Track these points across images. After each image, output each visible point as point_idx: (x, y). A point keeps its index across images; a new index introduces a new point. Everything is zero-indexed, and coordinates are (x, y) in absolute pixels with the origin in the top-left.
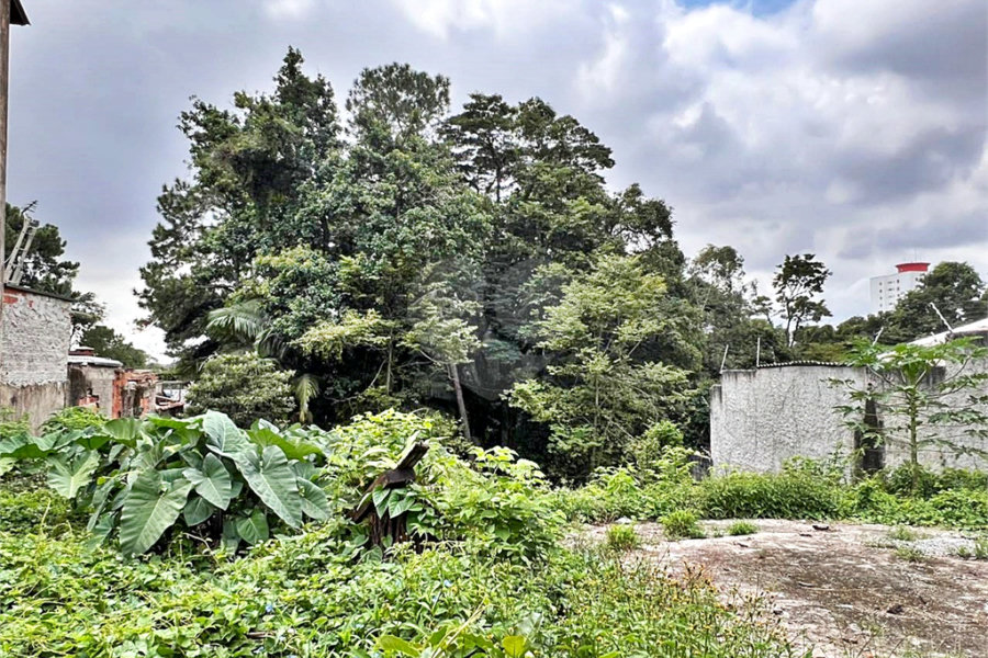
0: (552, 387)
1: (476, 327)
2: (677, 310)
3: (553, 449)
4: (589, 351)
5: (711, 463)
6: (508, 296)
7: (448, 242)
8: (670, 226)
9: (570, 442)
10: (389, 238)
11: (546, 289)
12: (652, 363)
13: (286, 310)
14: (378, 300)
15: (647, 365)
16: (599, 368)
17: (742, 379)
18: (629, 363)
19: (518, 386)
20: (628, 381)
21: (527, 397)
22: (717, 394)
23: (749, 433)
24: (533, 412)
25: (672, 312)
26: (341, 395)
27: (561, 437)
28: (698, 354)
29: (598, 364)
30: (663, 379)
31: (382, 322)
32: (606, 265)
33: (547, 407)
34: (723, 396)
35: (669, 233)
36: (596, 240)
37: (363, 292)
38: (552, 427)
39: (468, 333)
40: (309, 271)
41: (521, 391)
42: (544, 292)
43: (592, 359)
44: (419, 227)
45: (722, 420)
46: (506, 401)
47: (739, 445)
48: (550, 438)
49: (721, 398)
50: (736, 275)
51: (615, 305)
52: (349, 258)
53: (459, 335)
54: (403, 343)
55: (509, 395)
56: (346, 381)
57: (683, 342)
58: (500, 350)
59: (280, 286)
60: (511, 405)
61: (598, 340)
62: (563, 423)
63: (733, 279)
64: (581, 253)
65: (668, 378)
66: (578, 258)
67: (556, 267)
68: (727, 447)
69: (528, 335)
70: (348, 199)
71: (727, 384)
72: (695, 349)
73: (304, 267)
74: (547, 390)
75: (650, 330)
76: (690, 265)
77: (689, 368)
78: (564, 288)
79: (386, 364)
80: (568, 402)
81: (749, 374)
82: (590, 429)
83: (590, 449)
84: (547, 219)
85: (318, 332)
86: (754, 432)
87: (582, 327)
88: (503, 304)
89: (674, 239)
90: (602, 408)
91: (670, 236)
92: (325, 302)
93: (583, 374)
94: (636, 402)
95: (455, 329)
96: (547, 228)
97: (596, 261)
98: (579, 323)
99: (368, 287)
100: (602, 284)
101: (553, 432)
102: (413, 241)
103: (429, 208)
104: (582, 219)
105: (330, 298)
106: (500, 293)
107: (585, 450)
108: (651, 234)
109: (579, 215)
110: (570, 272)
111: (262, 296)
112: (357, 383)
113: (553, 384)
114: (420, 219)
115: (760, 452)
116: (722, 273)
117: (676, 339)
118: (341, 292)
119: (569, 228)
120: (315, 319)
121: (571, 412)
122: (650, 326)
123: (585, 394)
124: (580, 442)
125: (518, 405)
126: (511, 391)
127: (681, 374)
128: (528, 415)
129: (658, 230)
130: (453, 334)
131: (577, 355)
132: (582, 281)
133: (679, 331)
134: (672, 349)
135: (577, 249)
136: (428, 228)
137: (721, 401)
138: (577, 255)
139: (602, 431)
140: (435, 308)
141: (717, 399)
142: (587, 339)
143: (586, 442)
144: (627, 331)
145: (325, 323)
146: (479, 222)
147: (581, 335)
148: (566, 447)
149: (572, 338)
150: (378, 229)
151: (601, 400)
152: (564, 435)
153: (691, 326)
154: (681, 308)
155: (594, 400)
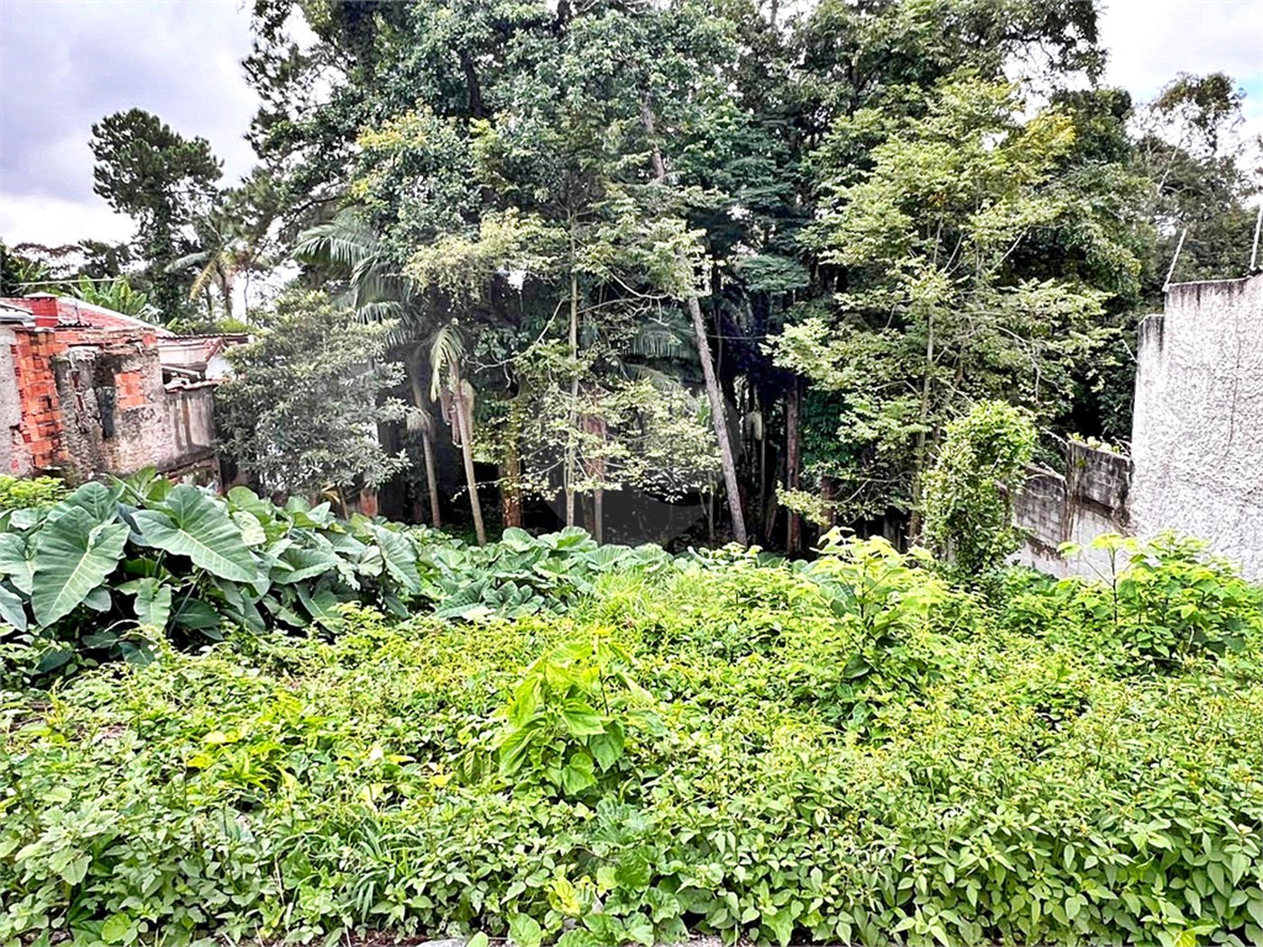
0: (854, 332)
1: (703, 232)
2: (1098, 185)
3: (848, 436)
4: (912, 263)
5: (1131, 469)
6: (787, 179)
7: (652, 78)
8: (1093, 17)
9: (876, 424)
10: (545, 80)
11: (848, 159)
12: (1035, 281)
13: (397, 220)
14: (537, 193)
15: (1025, 286)
16: (931, 294)
17: (1212, 299)
18: (995, 284)
19: (789, 330)
20: (988, 317)
21: (803, 350)
22: (1153, 333)
23: (1218, 412)
24: (813, 374)
25: (1088, 190)
26: (499, 356)
27: (862, 417)
28: (1133, 263)
29: (930, 286)
30: (1054, 310)
31: (544, 232)
32: (956, 101)
33: (839, 365)
34: (1166, 338)
35: (1090, 33)
36: (943, 60)
37: (511, 180)
38: (849, 399)
39: (687, 242)
40: (426, 153)
41: (794, 340)
42: (844, 165)
43: (917, 278)
44: (593, 51)
45: (1160, 385)
46: (771, 357)
47: (1191, 435)
48: (842, 418)
49: (1161, 340)
50: (1228, 123)
51: (965, 174)
52: (485, 123)
53: (668, 246)
54: (580, 266)
55: (776, 345)
56: (508, 332)
57: (1104, 242)
58: (769, 273)
59: (390, 183)
60: (776, 363)
61: (933, 243)
62: (867, 392)
63: (1219, 132)
64: (914, 87)
65: (1065, 307)
66: (907, 97)
67: (865, 116)
68: (1165, 439)
69: (814, 244)
70: (479, 15)
71: (1178, 311)
72: (1128, 254)
73: (416, 144)
74: (846, 336)
75: (1032, 219)
76: (1141, 112)
77: (1111, 287)
78: (876, 154)
79: (568, 304)
80: (878, 357)
81: (1230, 288)
82: (915, 403)
83: (914, 436)
84: (853, 29)
85: (431, 252)
86: (1228, 412)
87: (903, 220)
88: (777, 194)
89: (1100, 46)
90: (938, 366)
91: (1093, 40)
92: (455, 203)
93: (901, 308)
94: (1004, 352)
95: (664, 236)
96: (855, 46)
97: (937, 98)
98: (895, 212)
99: (519, 171)
100: (946, 138)
101: (850, 407)
102: (583, 78)
103: (611, 14)
104: (917, 20)
105: (464, 197)
106: (775, 175)
107: (903, 439)
108: (1057, 40)
109: (911, 14)
110: (890, 123)
111: (362, 202)
112: (524, 336)
113: (857, 327)
114: (596, 37)
115: (1239, 452)
116: (1201, 122)
117: (1090, 237)
118: (476, 183)
119: (894, 42)
120: (436, 233)
121: (881, 373)
122: (1036, 211)
123: (911, 343)
124: (894, 424)
125: (787, 362)
126: (778, 339)
127: (1093, 298)
128: (805, 381)
129: (1070, 31)
130: (659, 245)
131: (888, 272)
132: (913, 138)
133: (1097, 220)
134: (1082, 255)
135: (908, 80)
136: (607, 52)
137: (1161, 349)
138: (907, 91)
139: (938, 406)
140: (631, 200)
141: (1153, 344)
142: (909, 242)
143: (905, 424)
144: (987, 223)
145: (452, 239)
146: (713, 37)
147: (898, 235)
148: (870, 435)
149: (881, 240)
150: (526, 64)
151: (935, 351)
152: (868, 413)
153: (1125, 211)
154: (1107, 179)
155: (925, 353)
